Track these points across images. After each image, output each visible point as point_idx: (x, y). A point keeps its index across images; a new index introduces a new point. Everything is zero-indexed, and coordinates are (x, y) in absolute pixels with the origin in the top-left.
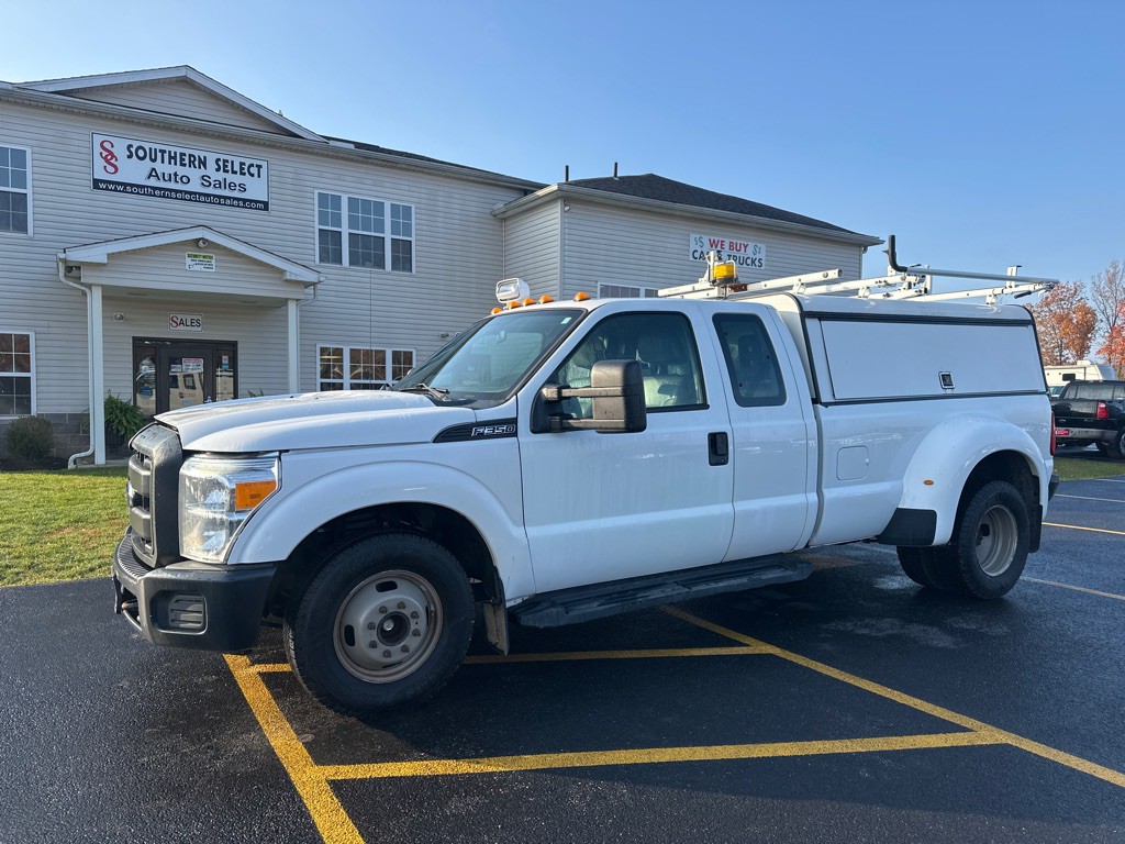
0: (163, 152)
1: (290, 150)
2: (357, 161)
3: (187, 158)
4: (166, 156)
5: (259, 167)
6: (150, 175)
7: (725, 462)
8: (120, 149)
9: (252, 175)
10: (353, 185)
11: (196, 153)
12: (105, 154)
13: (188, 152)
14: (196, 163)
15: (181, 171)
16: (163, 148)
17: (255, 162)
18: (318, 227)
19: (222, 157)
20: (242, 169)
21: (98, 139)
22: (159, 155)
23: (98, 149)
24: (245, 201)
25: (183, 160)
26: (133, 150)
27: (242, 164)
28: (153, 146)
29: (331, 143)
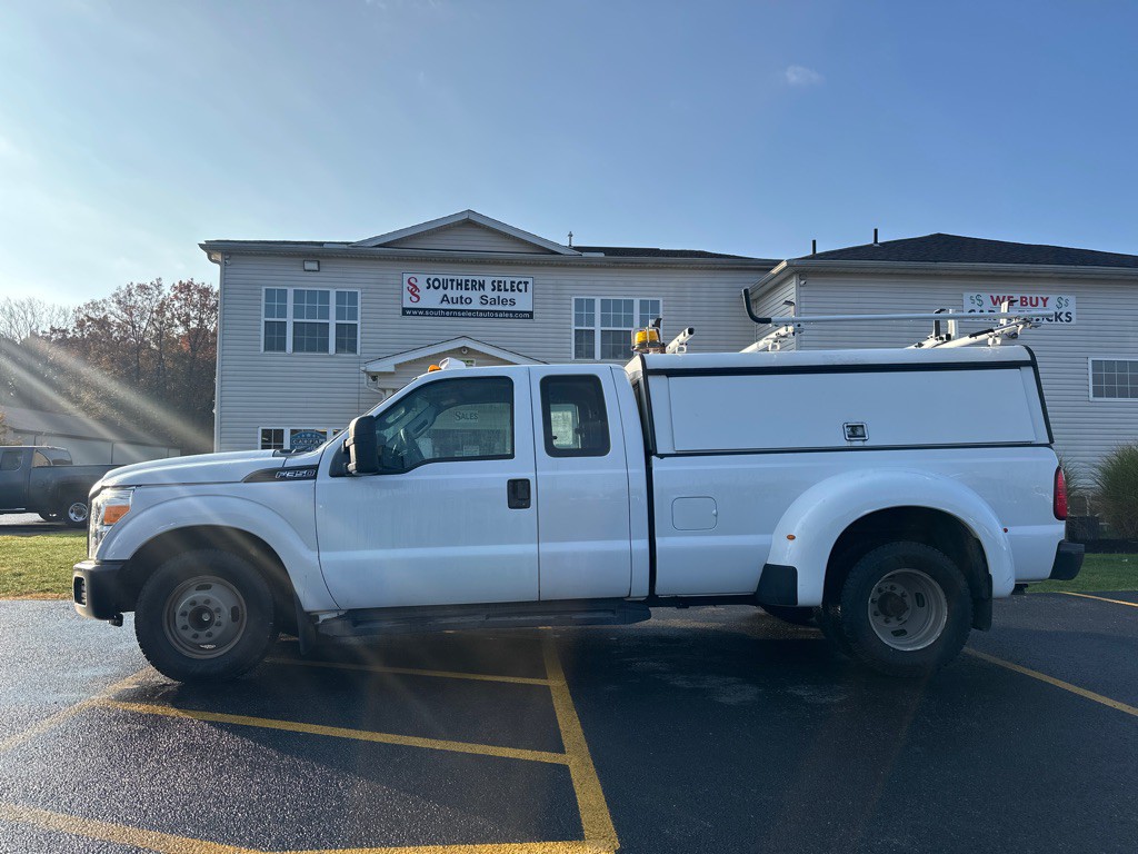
0: (452, 281)
1: (552, 265)
2: (609, 267)
3: (470, 284)
4: (455, 283)
5: (526, 283)
6: (443, 300)
7: (528, 506)
8: (422, 284)
9: (520, 291)
10: (603, 288)
11: (477, 278)
12: (411, 287)
13: (470, 278)
14: (477, 287)
15: (465, 294)
16: (452, 277)
17: (523, 280)
18: (574, 328)
19: (497, 279)
20: (512, 286)
21: (406, 277)
22: (450, 283)
23: (406, 285)
24: (514, 312)
25: (466, 285)
26: (431, 282)
27: (512, 282)
28: (445, 277)
29: (585, 254)
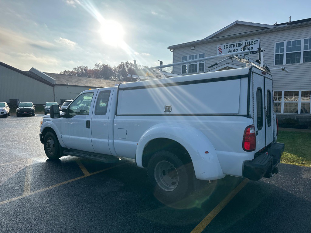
0: (232, 45)
1: (267, 33)
2: (289, 29)
3: (238, 45)
4: (233, 45)
5: (257, 41)
6: (229, 51)
8: (222, 47)
9: (255, 44)
10: (286, 38)
11: (240, 43)
12: (219, 49)
13: (238, 43)
14: (240, 45)
15: (236, 48)
16: (232, 44)
17: (256, 40)
18: (275, 54)
19: (247, 41)
20: (252, 43)
21: (218, 46)
22: (231, 46)
23: (218, 48)
24: (252, 52)
25: (236, 45)
26: (225, 46)
27: (252, 42)
28: (230, 44)
29: (279, 26)
